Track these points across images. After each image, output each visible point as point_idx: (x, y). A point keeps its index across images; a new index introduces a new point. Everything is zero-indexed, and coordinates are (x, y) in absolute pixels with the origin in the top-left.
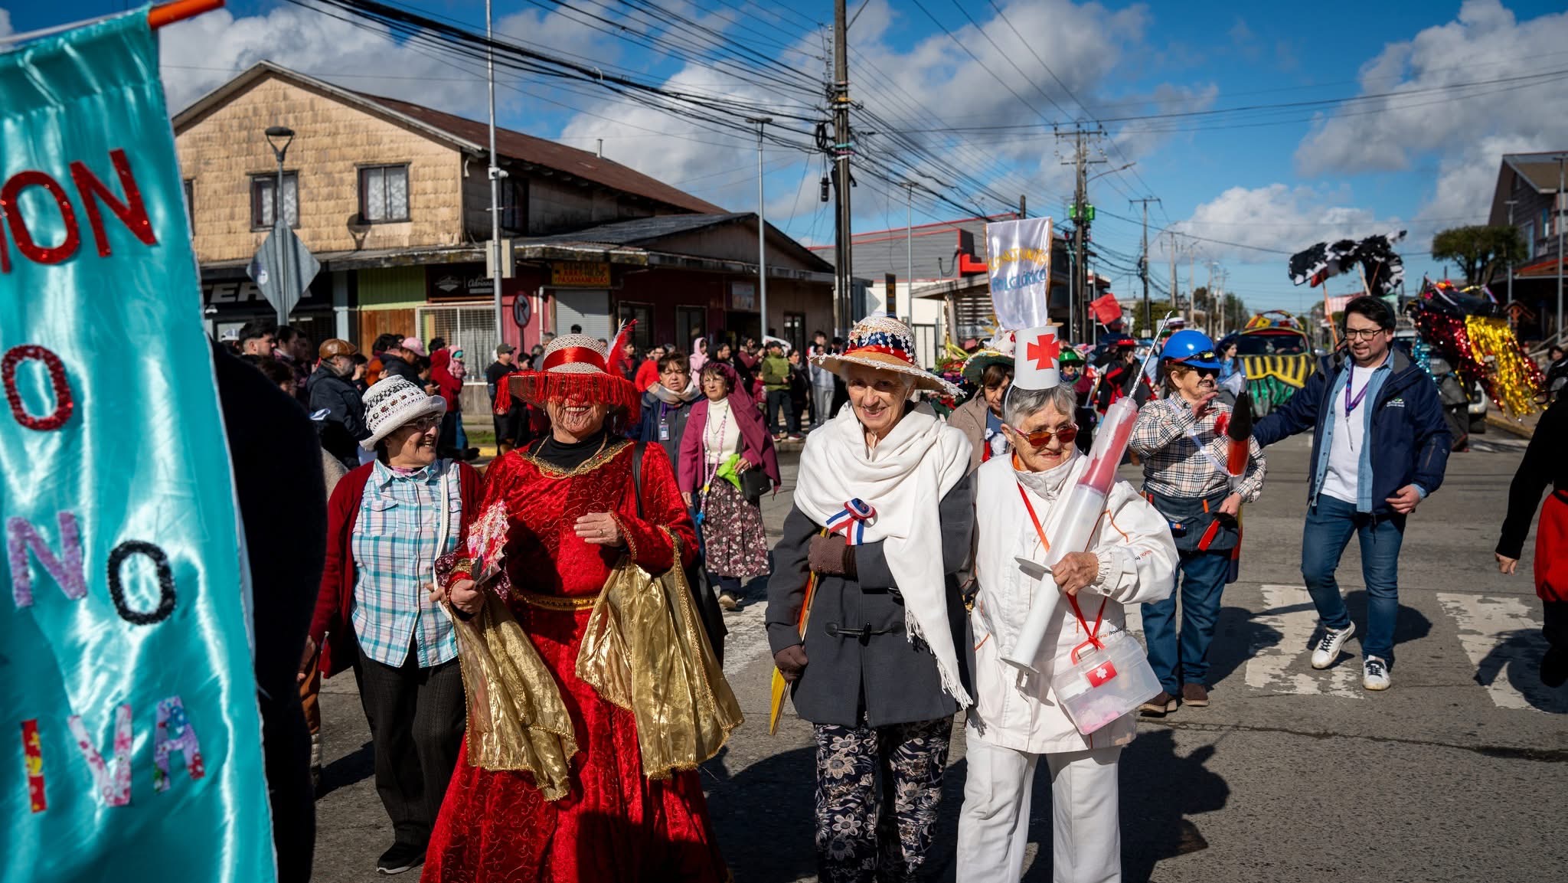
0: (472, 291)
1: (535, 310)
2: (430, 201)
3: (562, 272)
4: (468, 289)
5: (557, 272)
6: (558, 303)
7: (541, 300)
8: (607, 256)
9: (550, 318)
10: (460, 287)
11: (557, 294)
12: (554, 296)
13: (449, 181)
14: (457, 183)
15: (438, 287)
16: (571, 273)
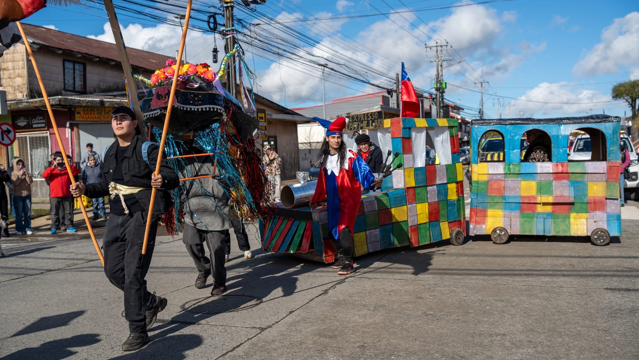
0: (35, 126)
1: (67, 136)
2: (11, 74)
3: (82, 113)
4: (32, 124)
5: (79, 113)
6: (80, 131)
7: (69, 130)
8: (102, 103)
9: (75, 141)
10: (28, 123)
11: (80, 126)
12: (78, 127)
13: (21, 62)
14: (24, 63)
15: (17, 123)
16: (88, 114)
